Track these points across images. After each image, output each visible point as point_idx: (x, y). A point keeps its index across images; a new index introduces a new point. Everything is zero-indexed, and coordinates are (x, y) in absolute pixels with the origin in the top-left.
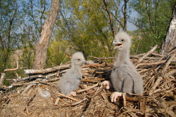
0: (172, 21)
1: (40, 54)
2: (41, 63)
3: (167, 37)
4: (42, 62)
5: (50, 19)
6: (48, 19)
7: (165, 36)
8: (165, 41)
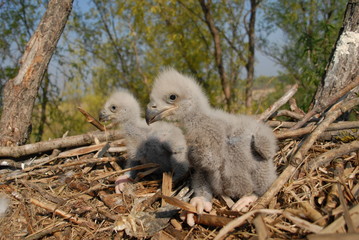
0: (342, 36)
1: (13, 109)
2: (13, 131)
3: (328, 74)
4: (16, 130)
5: (47, 25)
6: (42, 27)
7: (325, 72)
8: (323, 83)
